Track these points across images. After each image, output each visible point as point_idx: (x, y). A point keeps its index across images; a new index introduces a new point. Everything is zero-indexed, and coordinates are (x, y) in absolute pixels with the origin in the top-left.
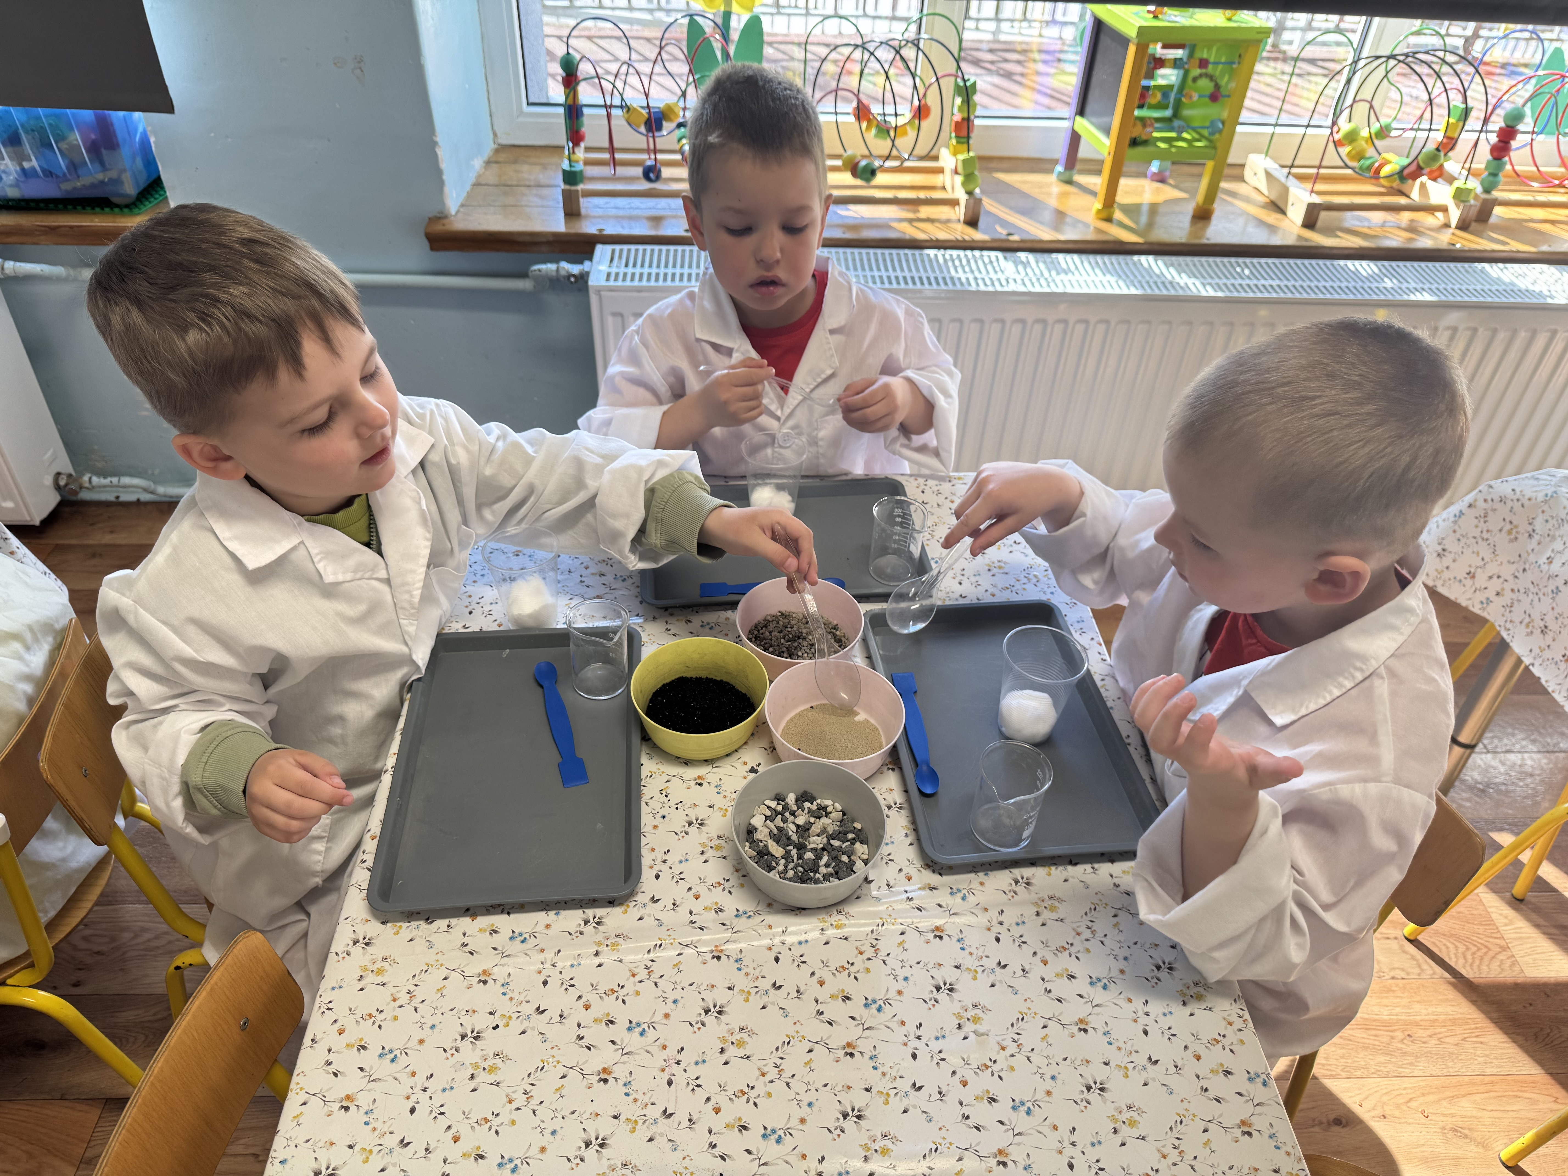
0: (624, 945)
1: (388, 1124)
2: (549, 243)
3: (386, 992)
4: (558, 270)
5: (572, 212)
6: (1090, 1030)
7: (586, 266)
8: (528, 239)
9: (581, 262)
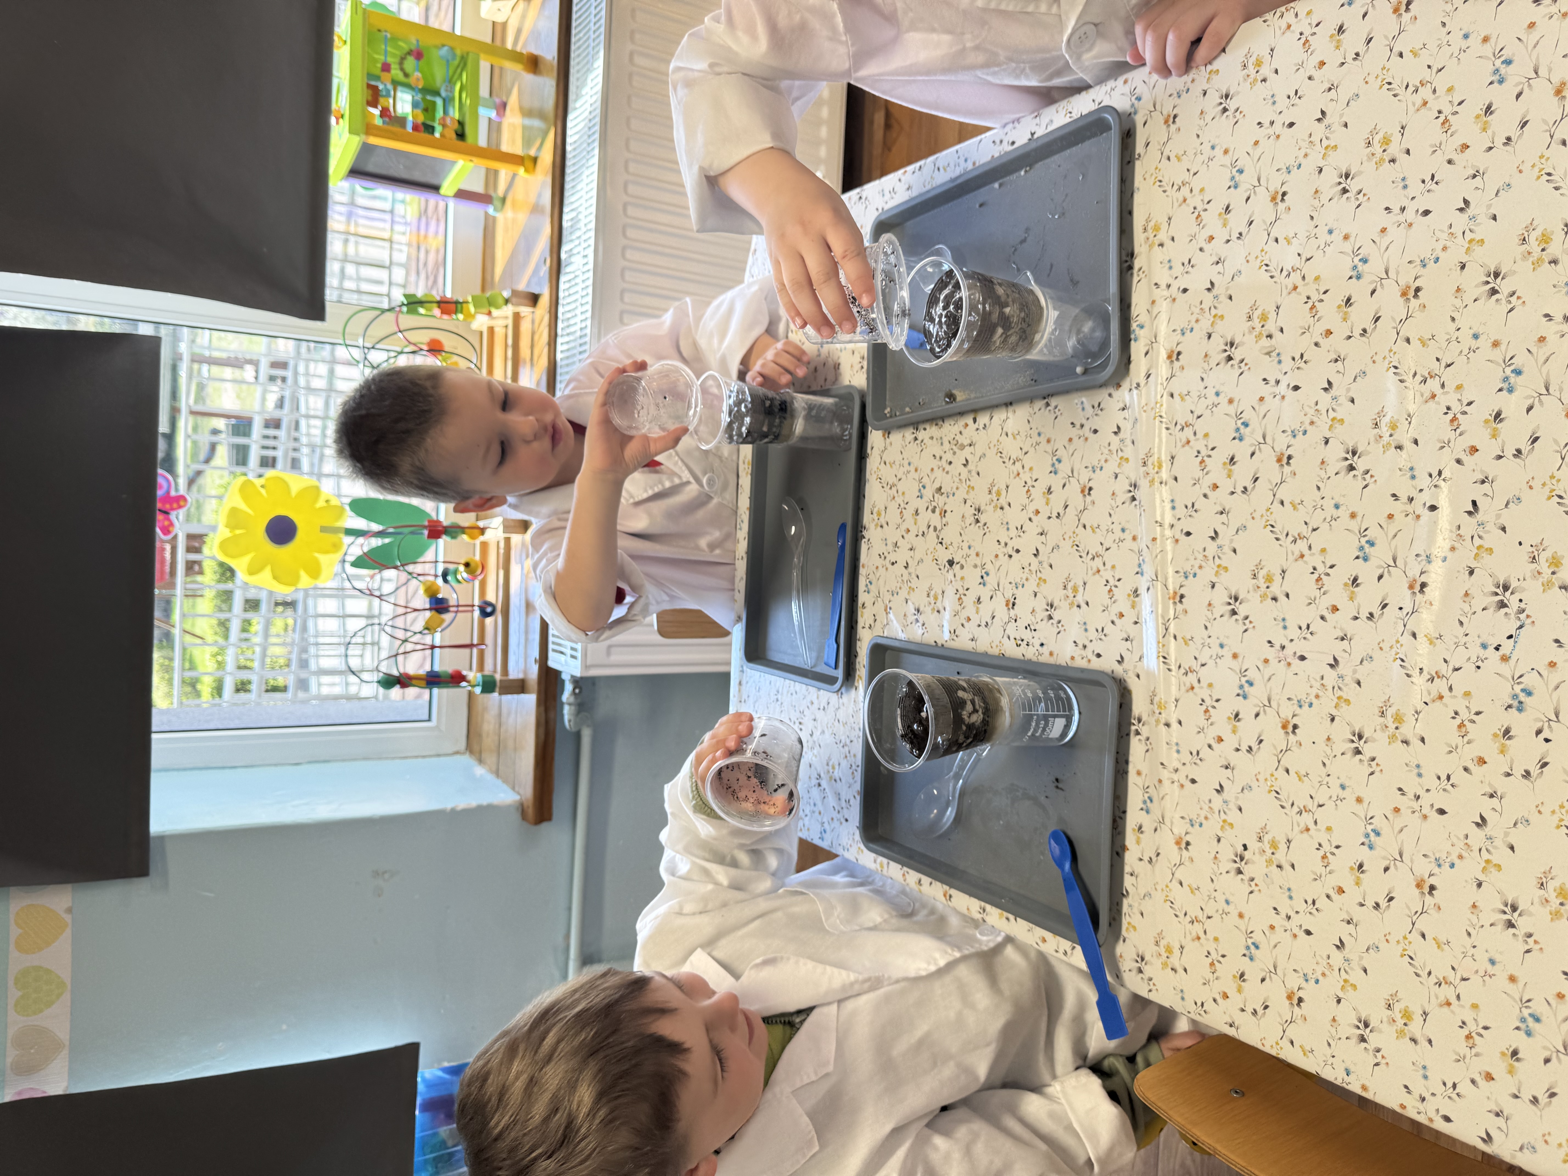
0: (1161, 696)
1: (1320, 960)
2: (546, 711)
3: (1190, 946)
4: (570, 704)
5: (520, 687)
6: (1283, 190)
7: (565, 677)
8: (542, 730)
9: (563, 681)
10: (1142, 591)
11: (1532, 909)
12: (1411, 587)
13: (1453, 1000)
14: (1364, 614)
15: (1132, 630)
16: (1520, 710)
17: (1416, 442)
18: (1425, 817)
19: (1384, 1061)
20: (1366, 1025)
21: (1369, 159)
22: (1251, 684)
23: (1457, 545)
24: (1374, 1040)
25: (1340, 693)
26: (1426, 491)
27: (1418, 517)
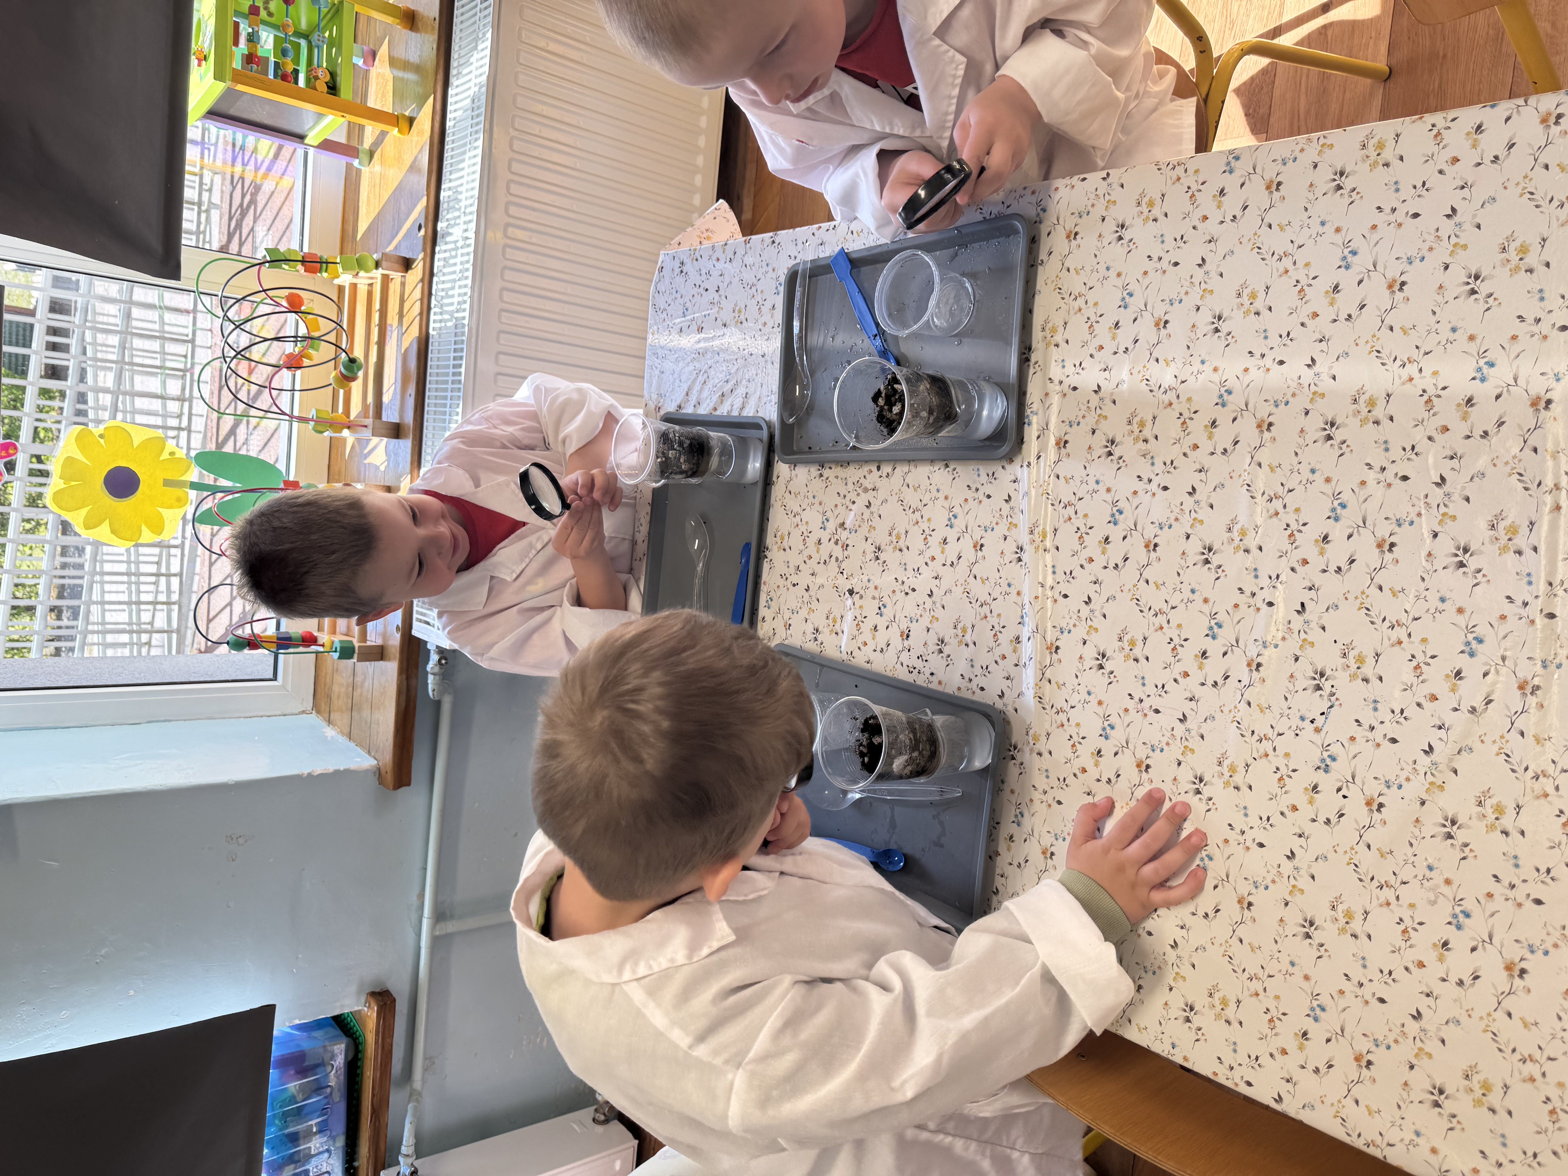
0: (1036, 729)
2: (408, 678)
4: (434, 674)
5: (379, 654)
6: (1166, 318)
7: (431, 647)
8: (403, 695)
9: (428, 651)
10: (1024, 639)
11: (1325, 925)
12: (1249, 665)
13: (1261, 992)
14: (1210, 682)
15: (1013, 671)
16: (1326, 771)
17: (1260, 549)
18: (1248, 848)
19: (1203, 1038)
20: (1192, 1009)
21: (1238, 308)
22: (1112, 728)
23: (1287, 636)
24: (1197, 1021)
25: (1186, 743)
26: (1266, 589)
27: (1258, 609)
